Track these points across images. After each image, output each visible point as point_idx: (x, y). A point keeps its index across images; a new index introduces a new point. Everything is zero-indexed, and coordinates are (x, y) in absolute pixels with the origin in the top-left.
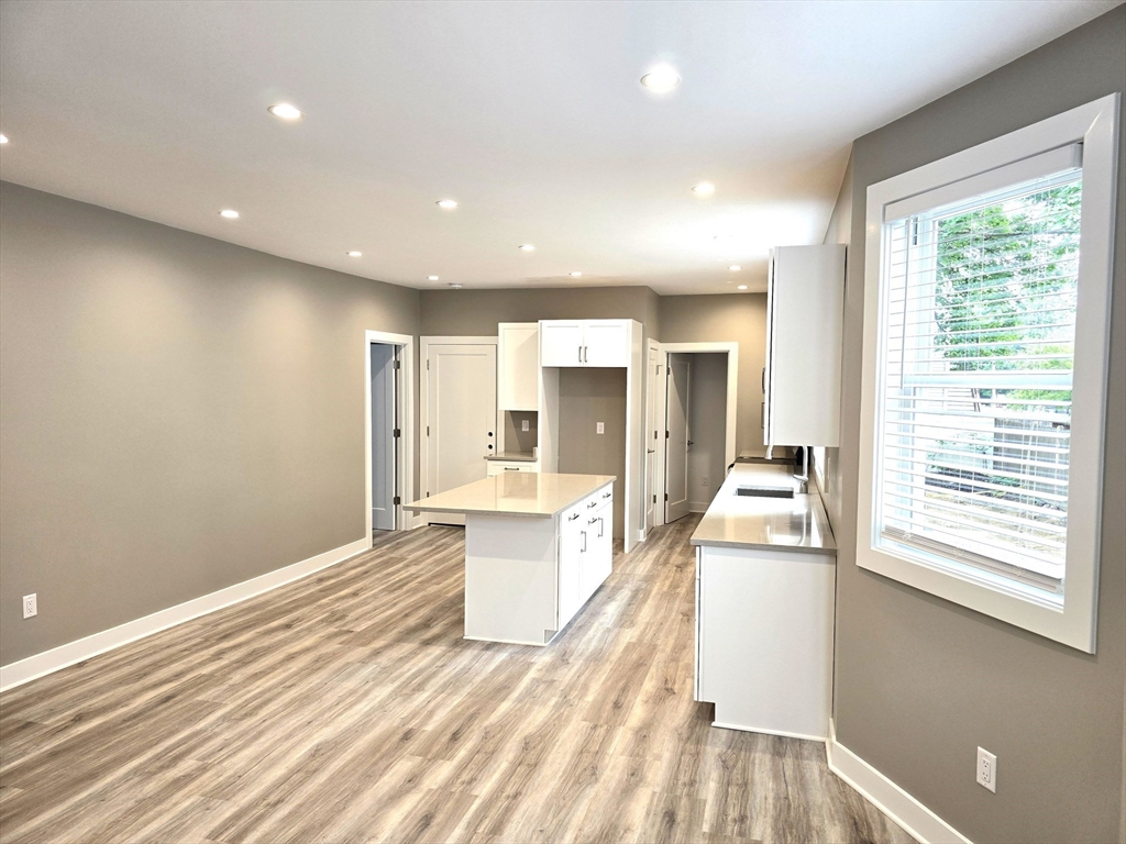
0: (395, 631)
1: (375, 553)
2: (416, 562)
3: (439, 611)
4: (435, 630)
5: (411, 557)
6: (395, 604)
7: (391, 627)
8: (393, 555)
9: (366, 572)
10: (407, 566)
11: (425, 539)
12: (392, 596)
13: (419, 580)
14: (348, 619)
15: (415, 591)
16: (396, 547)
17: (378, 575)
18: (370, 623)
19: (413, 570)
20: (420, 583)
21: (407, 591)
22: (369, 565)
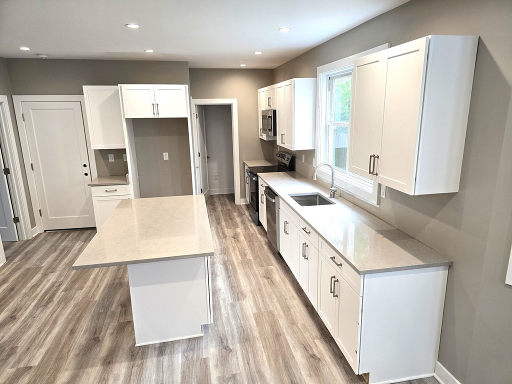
0: (72, 355)
1: (12, 266)
2: (51, 269)
3: (98, 319)
4: (107, 343)
5: (45, 265)
6: (55, 321)
7: (66, 350)
8: (27, 266)
9: (12, 289)
10: (45, 275)
11: (47, 246)
12: (48, 311)
13: (63, 287)
14: (19, 351)
15: (65, 301)
16: (28, 257)
17: (24, 291)
18: (43, 351)
19: (52, 278)
20: (66, 290)
21: (59, 303)
22: (11, 280)
